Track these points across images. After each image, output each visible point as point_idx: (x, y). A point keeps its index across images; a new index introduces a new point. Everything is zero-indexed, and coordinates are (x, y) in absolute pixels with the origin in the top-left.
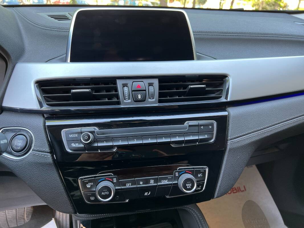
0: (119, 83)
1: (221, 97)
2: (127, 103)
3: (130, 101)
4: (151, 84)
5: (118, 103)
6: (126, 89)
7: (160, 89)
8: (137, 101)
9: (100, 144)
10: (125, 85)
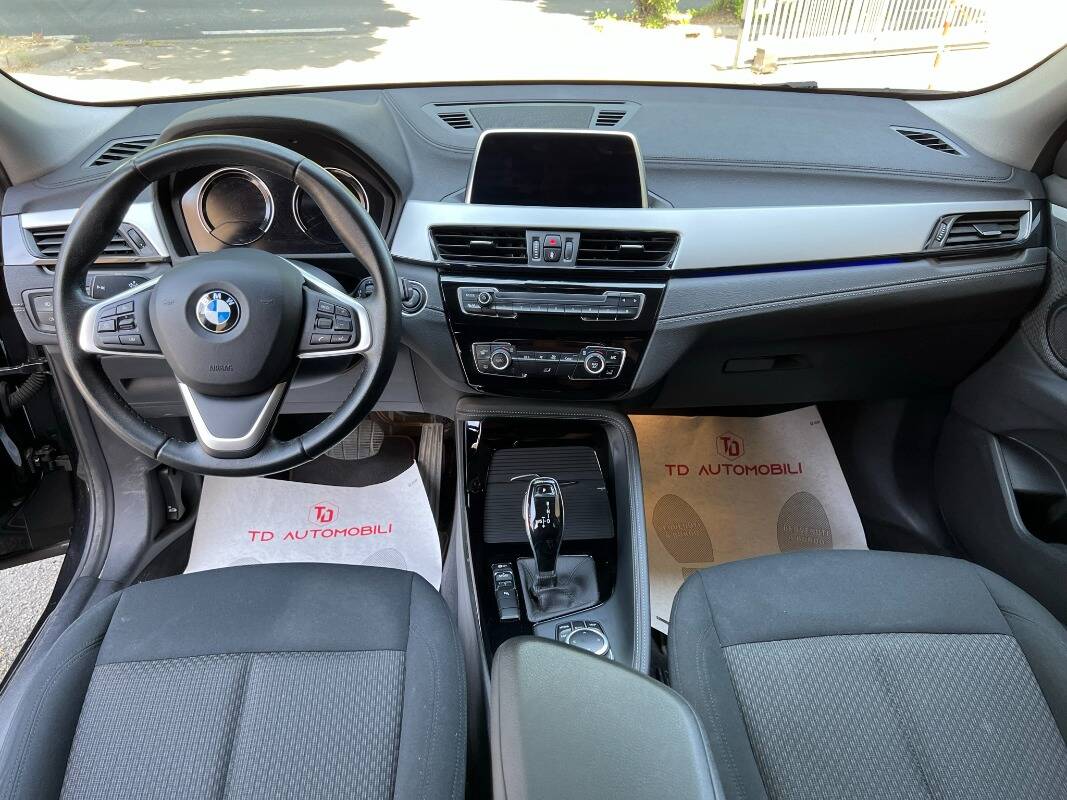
0: (529, 235)
1: (664, 263)
2: (535, 262)
3: (539, 260)
4: (569, 240)
5: (525, 262)
6: (536, 243)
7: (580, 247)
8: (548, 260)
9: (498, 308)
10: (535, 239)
